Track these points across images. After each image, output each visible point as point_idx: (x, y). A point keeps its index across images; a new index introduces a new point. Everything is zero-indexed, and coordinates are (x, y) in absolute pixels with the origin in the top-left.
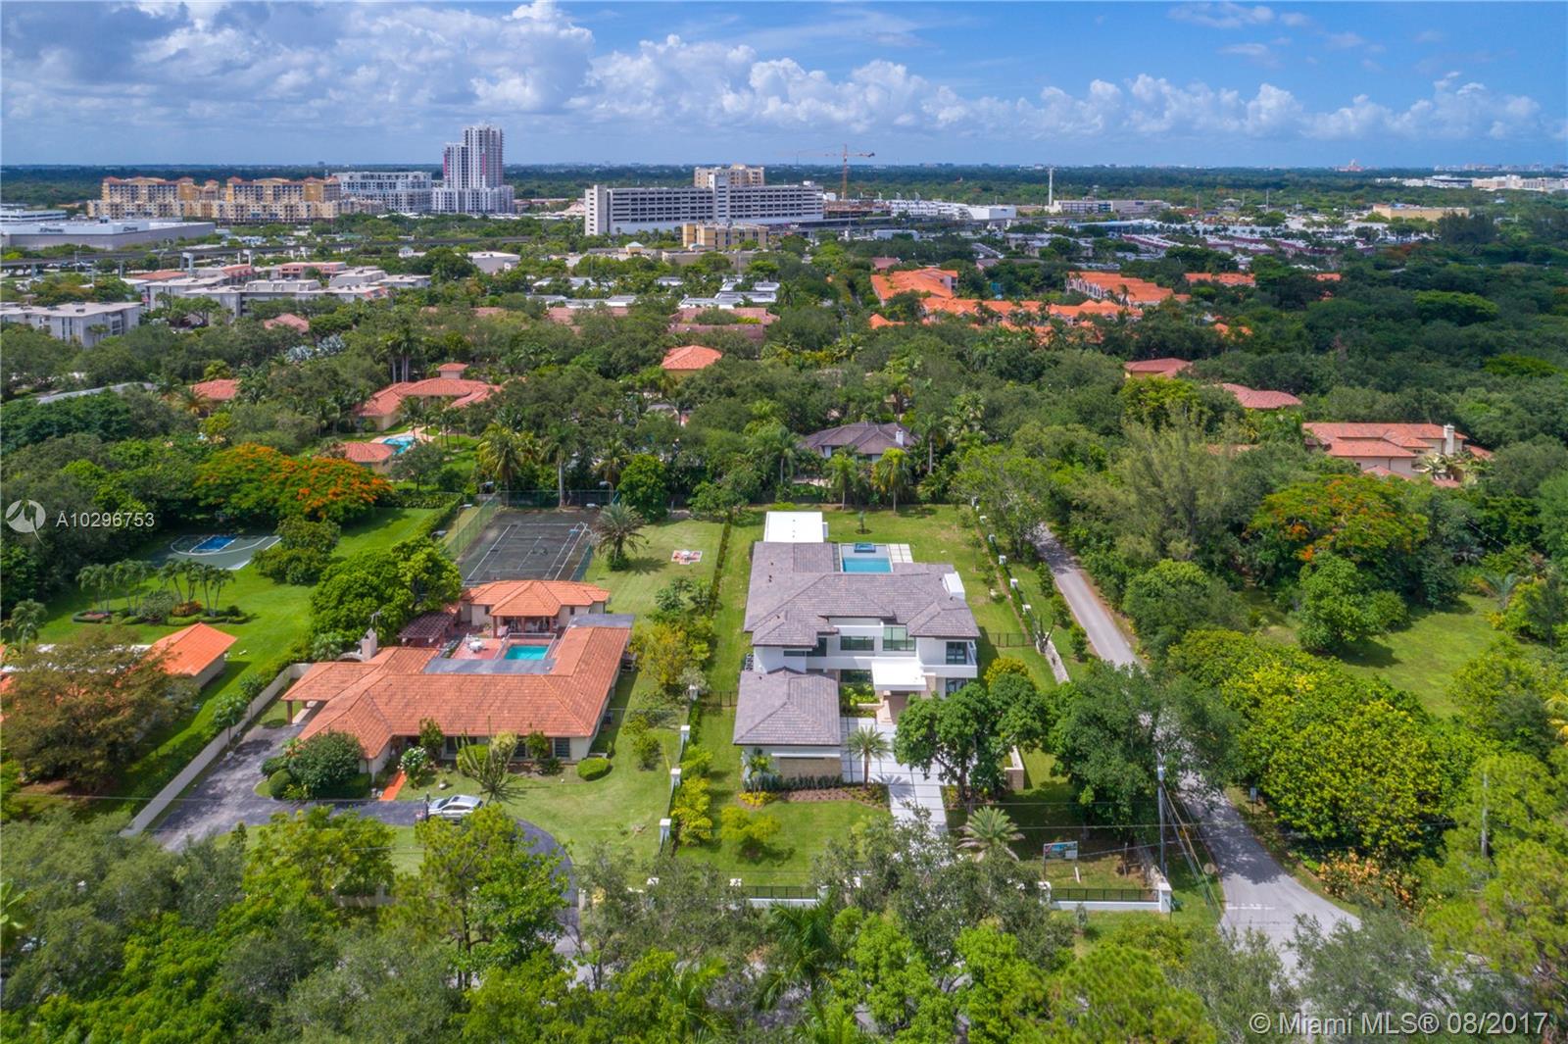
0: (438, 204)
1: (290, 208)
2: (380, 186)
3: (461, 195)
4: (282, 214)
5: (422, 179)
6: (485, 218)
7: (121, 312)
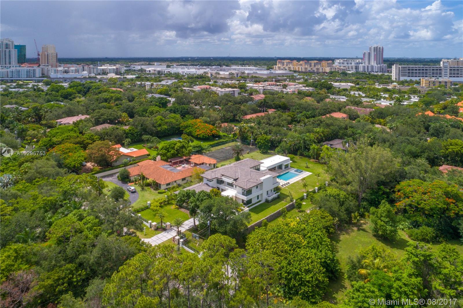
0: (361, 69)
1: (318, 69)
2: (347, 63)
3: (368, 67)
4: (316, 71)
5: (361, 61)
6: (369, 74)
7: (234, 91)
